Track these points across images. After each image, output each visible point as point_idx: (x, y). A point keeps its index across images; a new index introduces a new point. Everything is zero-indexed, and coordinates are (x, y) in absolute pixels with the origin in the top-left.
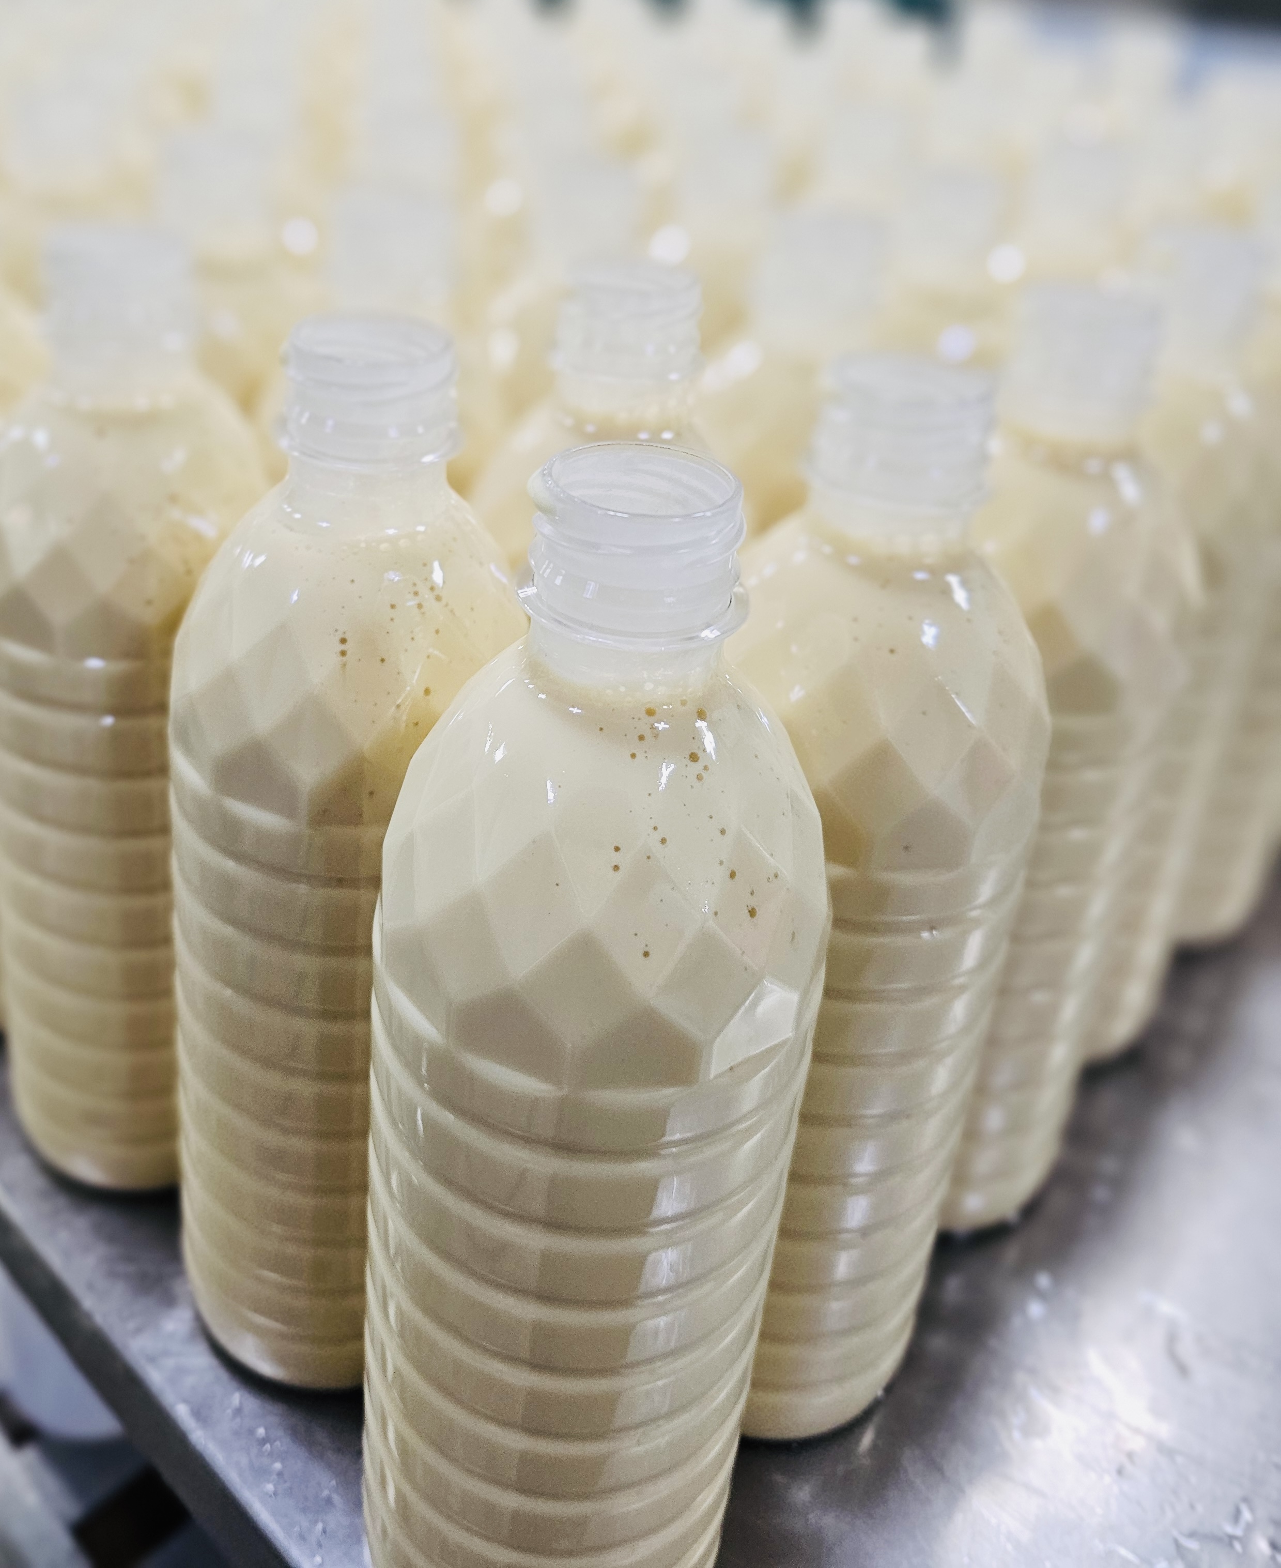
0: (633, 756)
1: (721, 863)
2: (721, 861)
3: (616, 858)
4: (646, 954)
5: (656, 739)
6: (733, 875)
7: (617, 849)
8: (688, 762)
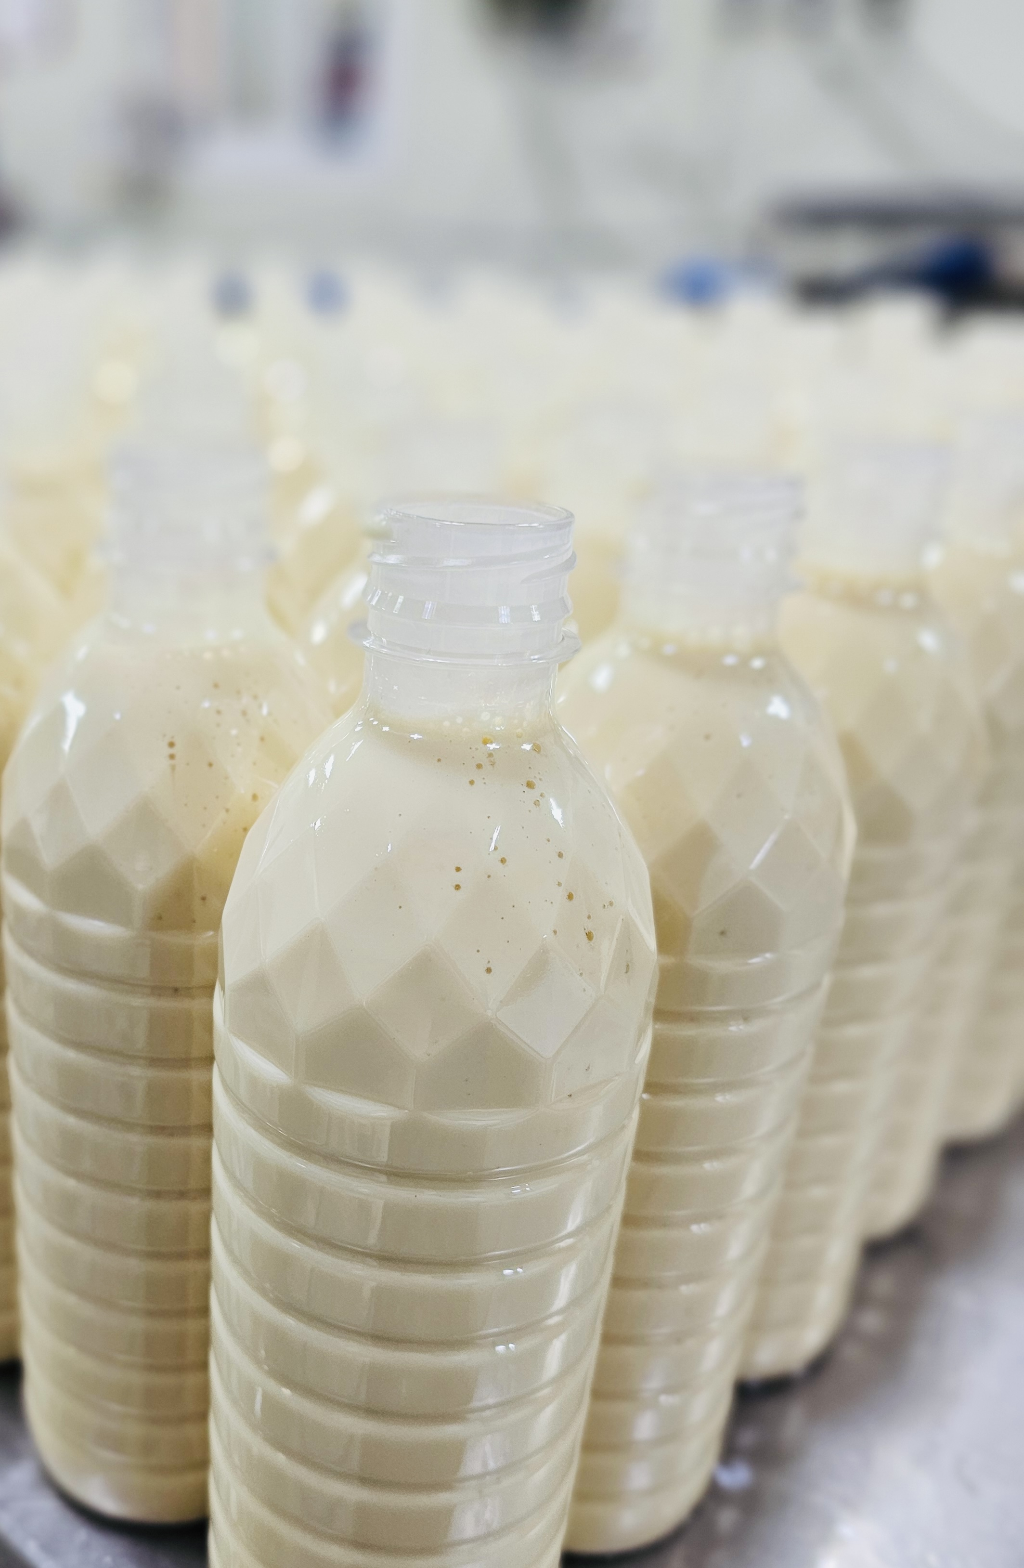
0: (472, 782)
1: (559, 884)
2: (559, 883)
3: (458, 878)
4: (489, 970)
5: (493, 767)
6: (570, 897)
7: (458, 869)
8: (525, 788)
